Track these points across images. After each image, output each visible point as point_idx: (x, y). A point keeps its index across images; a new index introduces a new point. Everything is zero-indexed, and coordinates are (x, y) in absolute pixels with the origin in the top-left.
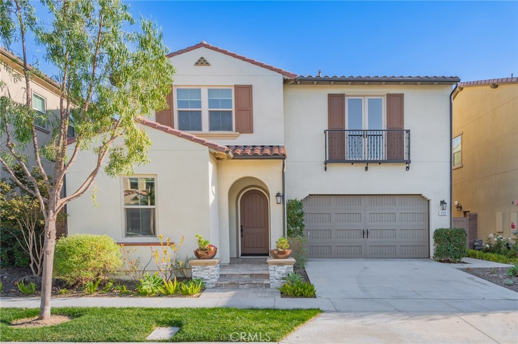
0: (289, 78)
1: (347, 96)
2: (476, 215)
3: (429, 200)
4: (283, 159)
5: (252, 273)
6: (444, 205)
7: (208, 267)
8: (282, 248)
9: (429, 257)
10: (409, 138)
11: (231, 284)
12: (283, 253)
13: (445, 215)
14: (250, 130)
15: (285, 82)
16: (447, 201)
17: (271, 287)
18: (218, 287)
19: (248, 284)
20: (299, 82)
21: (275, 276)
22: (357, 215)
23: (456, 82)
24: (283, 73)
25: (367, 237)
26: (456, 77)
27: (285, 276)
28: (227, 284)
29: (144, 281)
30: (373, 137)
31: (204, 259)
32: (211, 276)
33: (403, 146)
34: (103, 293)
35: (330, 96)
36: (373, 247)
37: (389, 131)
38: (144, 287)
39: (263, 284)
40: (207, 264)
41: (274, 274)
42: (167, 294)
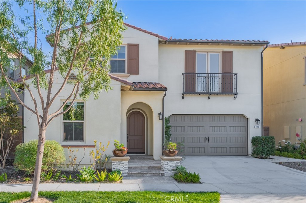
0: (162, 40)
1: (197, 52)
2: (268, 128)
3: (247, 118)
4: (165, 91)
5: (149, 166)
6: (259, 121)
7: (123, 162)
8: (172, 149)
9: (248, 155)
10: (237, 79)
11: (138, 173)
12: (174, 152)
13: (258, 128)
14: (137, 73)
15: (160, 42)
16: (260, 119)
17: (165, 175)
18: (129, 176)
19: (150, 173)
20: (167, 43)
21: (168, 168)
22: (202, 127)
23: (267, 44)
24: (159, 37)
25: (208, 142)
26: (266, 41)
27: (174, 168)
28: (135, 174)
29: (83, 172)
30: (213, 78)
31: (120, 156)
32: (125, 168)
33: (233, 83)
34: (55, 180)
35: (187, 52)
36: (212, 149)
37: (223, 74)
38: (84, 176)
39: (160, 173)
40: (123, 160)
41: (167, 166)
42: (100, 181)
